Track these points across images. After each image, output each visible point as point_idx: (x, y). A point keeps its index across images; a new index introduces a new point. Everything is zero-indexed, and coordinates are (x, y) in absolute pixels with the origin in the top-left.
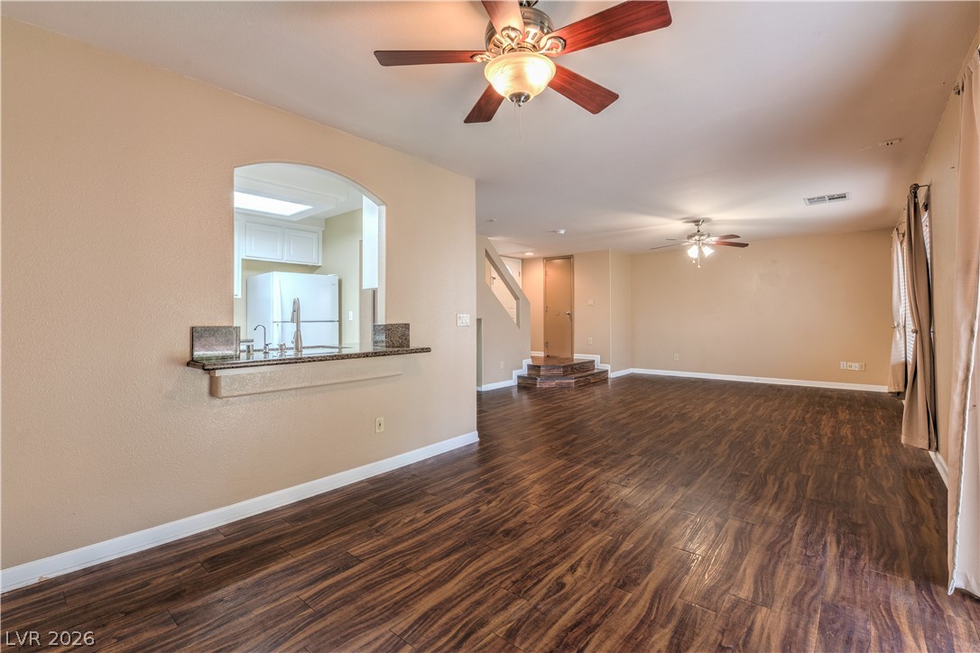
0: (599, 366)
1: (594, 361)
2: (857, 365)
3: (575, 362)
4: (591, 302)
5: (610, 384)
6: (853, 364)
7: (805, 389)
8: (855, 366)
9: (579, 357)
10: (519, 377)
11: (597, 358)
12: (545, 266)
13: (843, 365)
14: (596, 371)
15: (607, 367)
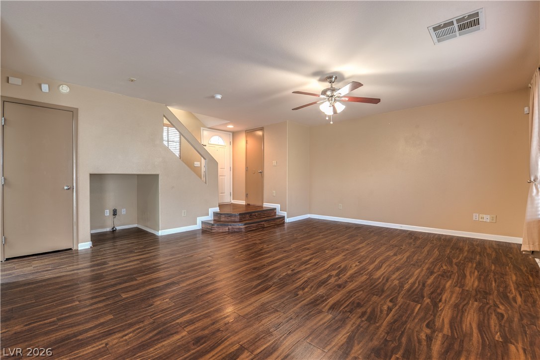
0: (280, 213)
1: (275, 209)
2: (488, 217)
3: (264, 209)
4: (274, 163)
5: (286, 227)
6: (484, 216)
7: (439, 237)
8: (487, 218)
9: (267, 205)
10: (203, 223)
11: (277, 206)
12: (246, 137)
13: (476, 217)
14: (277, 216)
15: (285, 214)
